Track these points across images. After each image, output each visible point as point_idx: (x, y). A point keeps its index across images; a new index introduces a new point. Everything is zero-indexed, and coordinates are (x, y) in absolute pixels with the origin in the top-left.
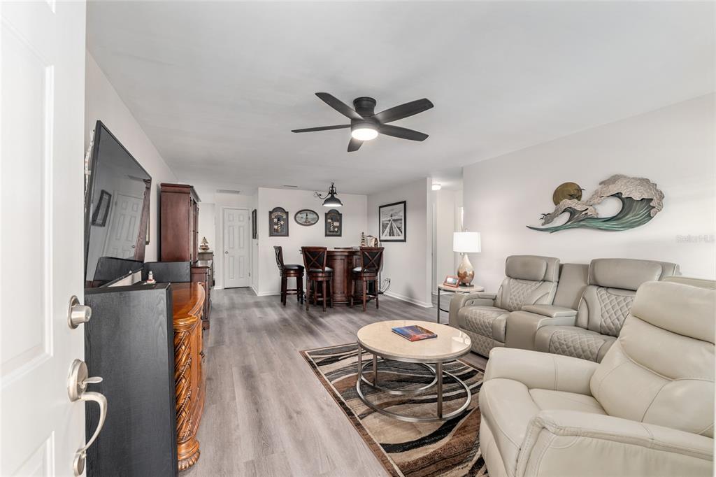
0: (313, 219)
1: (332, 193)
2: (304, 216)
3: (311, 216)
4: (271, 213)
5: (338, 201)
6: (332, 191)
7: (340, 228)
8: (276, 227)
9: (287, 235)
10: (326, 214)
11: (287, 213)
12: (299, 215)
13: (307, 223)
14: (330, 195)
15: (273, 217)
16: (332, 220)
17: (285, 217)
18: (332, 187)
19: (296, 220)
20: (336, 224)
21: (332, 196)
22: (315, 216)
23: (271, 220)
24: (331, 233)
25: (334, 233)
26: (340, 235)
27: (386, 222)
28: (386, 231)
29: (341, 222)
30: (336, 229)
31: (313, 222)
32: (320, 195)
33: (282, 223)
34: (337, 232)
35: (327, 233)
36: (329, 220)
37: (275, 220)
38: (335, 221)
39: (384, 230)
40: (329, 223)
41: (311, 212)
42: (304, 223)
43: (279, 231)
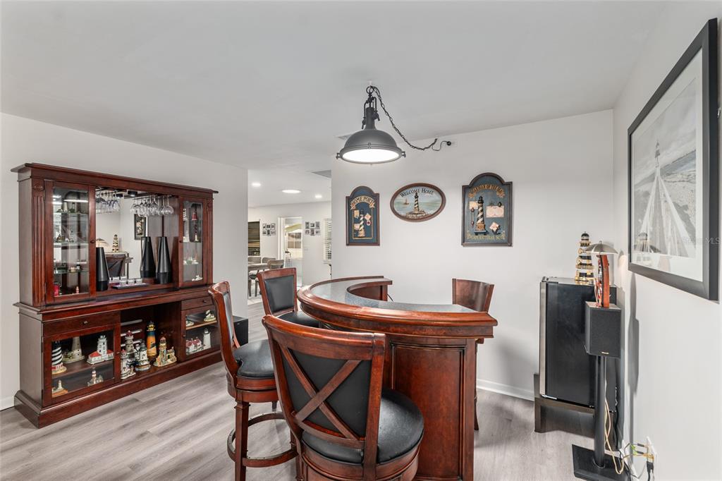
0: (431, 205)
1: (371, 116)
2: (410, 199)
3: (427, 198)
4: (349, 200)
6: (369, 110)
7: (507, 221)
9: (377, 242)
10: (466, 189)
11: (376, 197)
12: (399, 198)
13: (418, 217)
14: (365, 125)
15: (353, 207)
16: (481, 201)
17: (372, 206)
18: (370, 101)
19: (393, 210)
20: (494, 212)
21: (372, 126)
22: (436, 197)
23: (349, 213)
24: (481, 237)
25: (490, 238)
26: (508, 242)
27: (644, 188)
28: (646, 225)
29: (508, 205)
30: (494, 226)
31: (432, 212)
32: (449, 143)
33: (368, 217)
34: (496, 233)
35: (469, 236)
36: (474, 205)
37: (357, 213)
38: (492, 204)
39: (639, 225)
40: (473, 210)
41: (427, 189)
42: (410, 216)
43: (362, 234)
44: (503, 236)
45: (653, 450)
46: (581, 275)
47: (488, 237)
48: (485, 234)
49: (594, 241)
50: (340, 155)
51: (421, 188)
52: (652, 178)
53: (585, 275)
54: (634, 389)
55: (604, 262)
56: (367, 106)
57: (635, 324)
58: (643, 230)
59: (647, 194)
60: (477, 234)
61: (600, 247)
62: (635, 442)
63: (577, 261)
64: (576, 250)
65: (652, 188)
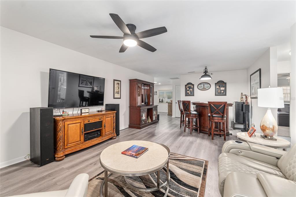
0: (207, 87)
1: (206, 72)
2: (202, 86)
4: (186, 85)
5: (209, 76)
6: (205, 71)
7: (225, 91)
8: (188, 92)
9: (194, 95)
10: (216, 84)
11: (193, 85)
12: (199, 85)
13: (204, 89)
14: (204, 73)
15: (187, 87)
16: (219, 86)
17: (192, 87)
18: (206, 69)
19: (198, 88)
20: (222, 89)
21: (206, 74)
22: (209, 85)
23: (186, 89)
26: (225, 95)
27: (253, 85)
28: (253, 91)
29: (226, 87)
30: (222, 92)
31: (208, 89)
32: (212, 74)
33: (191, 90)
34: (223, 93)
35: (217, 94)
36: (218, 87)
37: (188, 89)
38: (222, 87)
39: (252, 91)
40: (218, 88)
41: (207, 84)
42: (202, 89)
43: (190, 93)
44: (224, 94)
45: (255, 123)
46: (241, 101)
47: (221, 94)
48: (220, 93)
49: (243, 94)
50: (200, 79)
51: (205, 83)
52: (254, 84)
53: (242, 101)
54: (251, 118)
55: (246, 97)
56: (205, 70)
57: (252, 107)
58: (253, 92)
59: (253, 86)
60: (218, 93)
61: (245, 95)
62: (252, 123)
63: (240, 98)
64: (240, 96)
65: (254, 85)
